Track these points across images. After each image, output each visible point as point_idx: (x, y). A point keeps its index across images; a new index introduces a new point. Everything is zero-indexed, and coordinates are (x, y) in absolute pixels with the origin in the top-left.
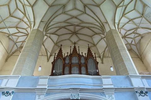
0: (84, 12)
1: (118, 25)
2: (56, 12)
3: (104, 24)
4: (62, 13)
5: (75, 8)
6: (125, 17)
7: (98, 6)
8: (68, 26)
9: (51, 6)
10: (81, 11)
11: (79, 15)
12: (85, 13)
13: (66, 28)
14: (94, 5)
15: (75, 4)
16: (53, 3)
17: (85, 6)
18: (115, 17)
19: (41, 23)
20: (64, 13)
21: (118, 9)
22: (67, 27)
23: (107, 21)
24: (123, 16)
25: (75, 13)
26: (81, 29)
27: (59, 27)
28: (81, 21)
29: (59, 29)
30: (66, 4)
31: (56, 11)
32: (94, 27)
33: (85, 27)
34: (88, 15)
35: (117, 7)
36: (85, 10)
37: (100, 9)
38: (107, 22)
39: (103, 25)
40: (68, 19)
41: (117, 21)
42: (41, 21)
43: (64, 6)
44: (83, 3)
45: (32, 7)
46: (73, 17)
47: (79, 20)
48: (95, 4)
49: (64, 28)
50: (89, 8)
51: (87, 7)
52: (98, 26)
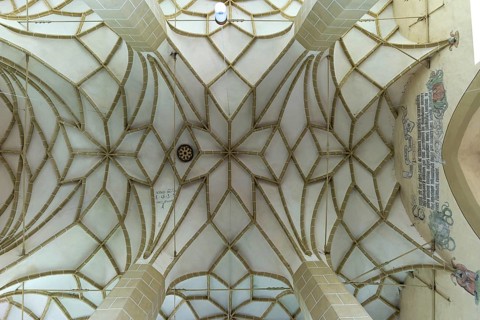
0: (62, 180)
1: (17, 292)
2: (63, 103)
3: (20, 247)
4: (60, 118)
5: (73, 155)
6: (49, 304)
7: (78, 220)
8: (22, 133)
9: (78, 90)
10: (65, 173)
11: (55, 167)
12: (60, 185)
13: (12, 124)
14: (80, 206)
15: (84, 154)
16: (85, 95)
17: (79, 183)
18: (43, 275)
19: (24, 55)
20: (61, 125)
21: (71, 276)
22: (16, 127)
23: (27, 255)
24: (51, 294)
25: (61, 153)
26: (12, 173)
27: (16, 103)
28: (38, 171)
29: (10, 105)
30: (83, 130)
31: (67, 102)
32: (13, 214)
33: (18, 184)
34: (55, 193)
35: (76, 272)
36: (70, 183)
37: (69, 227)
38: (24, 255)
39: (15, 246)
40: (42, 134)
41: (30, 284)
42: (28, 55)
43: (79, 125)
44: (87, 176)
45: (74, 37)
46: (49, 147)
47: (41, 167)
48: (83, 210)
49: (14, 119)
50: (73, 193)
51: (77, 189)
52: (17, 227)
